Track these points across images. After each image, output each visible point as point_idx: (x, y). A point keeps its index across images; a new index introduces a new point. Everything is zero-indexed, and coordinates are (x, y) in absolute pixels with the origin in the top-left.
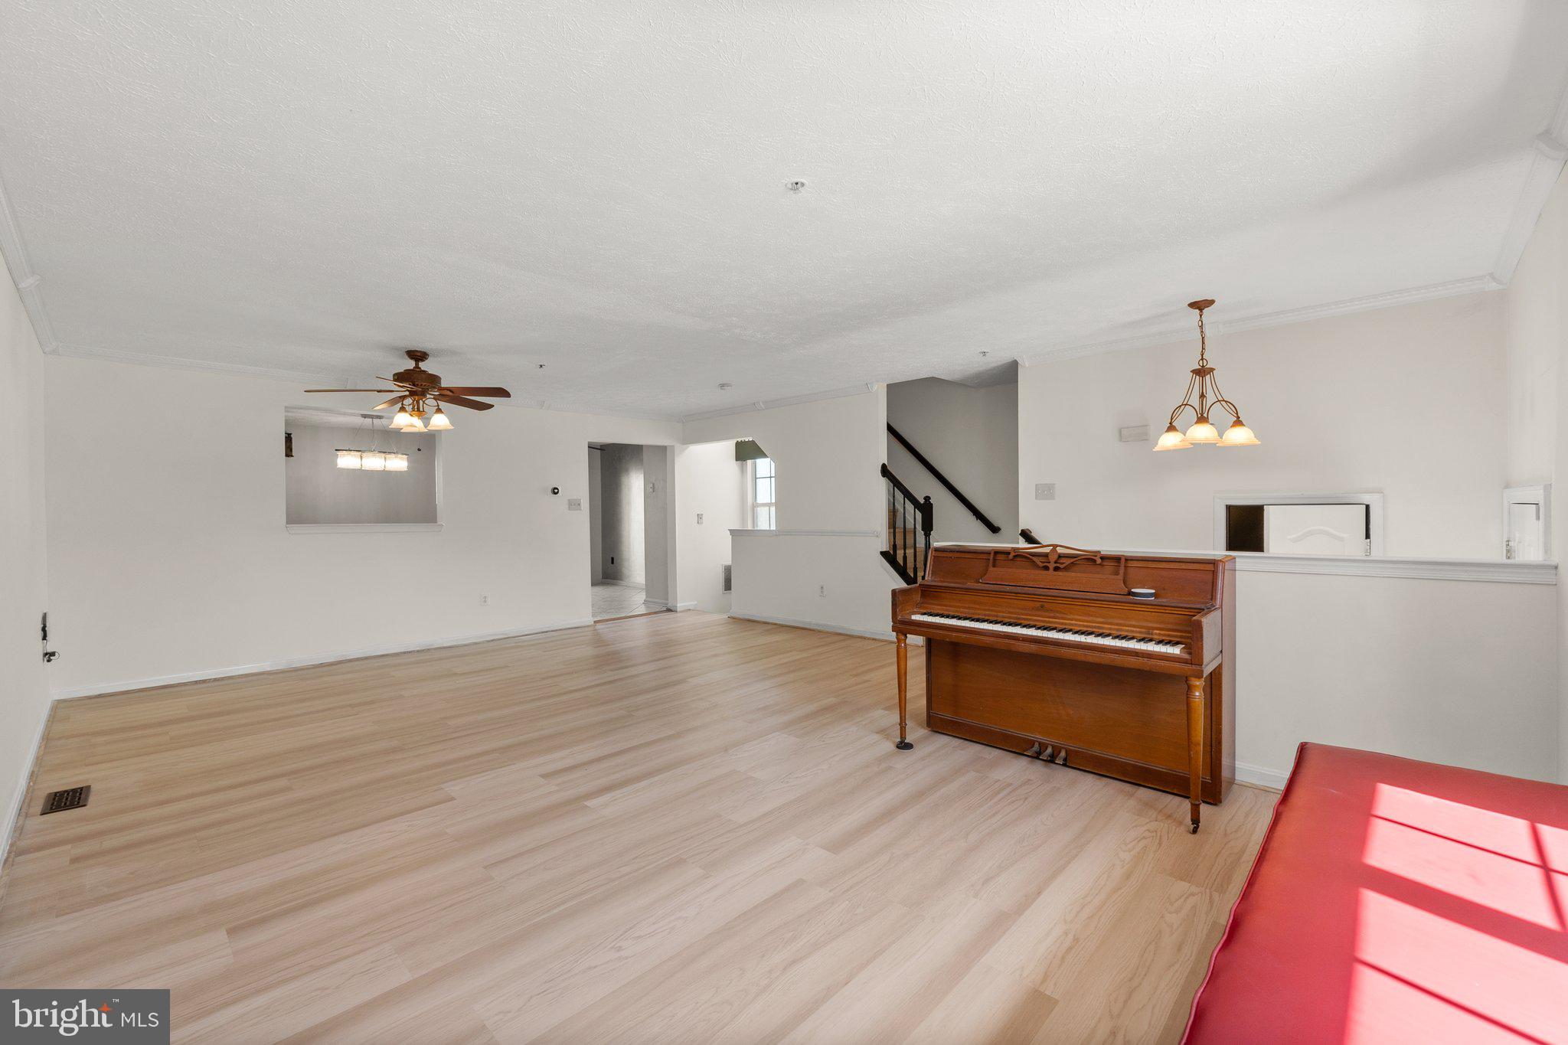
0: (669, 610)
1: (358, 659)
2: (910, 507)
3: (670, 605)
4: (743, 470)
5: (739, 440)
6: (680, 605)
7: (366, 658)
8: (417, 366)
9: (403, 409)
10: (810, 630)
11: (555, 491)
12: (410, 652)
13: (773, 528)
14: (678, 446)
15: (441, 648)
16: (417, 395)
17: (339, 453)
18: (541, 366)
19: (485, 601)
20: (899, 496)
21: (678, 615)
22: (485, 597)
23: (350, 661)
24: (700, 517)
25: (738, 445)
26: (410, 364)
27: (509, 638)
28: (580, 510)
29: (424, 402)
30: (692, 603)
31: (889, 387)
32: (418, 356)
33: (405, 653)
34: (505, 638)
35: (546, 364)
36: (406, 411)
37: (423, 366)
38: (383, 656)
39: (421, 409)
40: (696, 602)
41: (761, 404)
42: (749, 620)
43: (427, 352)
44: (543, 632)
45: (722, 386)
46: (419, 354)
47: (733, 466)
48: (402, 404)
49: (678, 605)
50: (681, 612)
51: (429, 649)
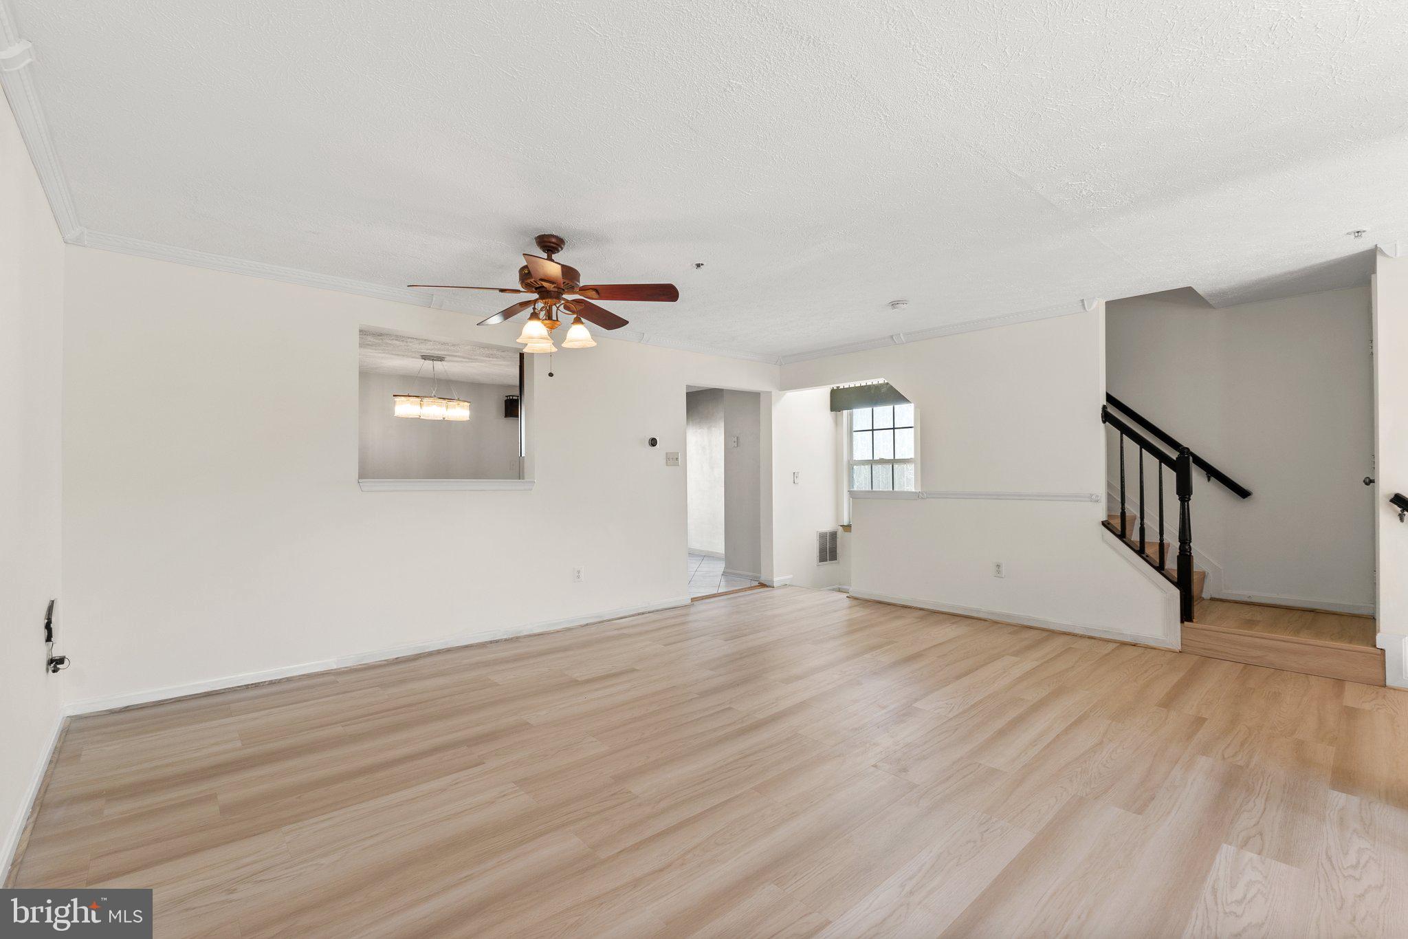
1: (439, 652)
2: (1151, 461)
3: (763, 579)
4: (837, 423)
5: (835, 386)
6: (777, 579)
9: (534, 316)
10: (980, 619)
11: (653, 443)
12: (497, 641)
14: (775, 393)
15: (530, 636)
16: (551, 297)
17: (397, 399)
18: (698, 265)
19: (578, 577)
20: (1131, 447)
21: (776, 593)
22: (579, 572)
23: (430, 654)
24: (796, 475)
25: (834, 393)
27: (602, 622)
28: (678, 465)
29: (558, 308)
30: (791, 576)
31: (1109, 305)
32: (550, 244)
33: (491, 642)
34: (600, 622)
35: (705, 263)
36: (539, 319)
38: (466, 647)
39: (554, 318)
41: (902, 337)
43: (566, 239)
44: (639, 614)
45: (894, 304)
46: (554, 240)
47: (826, 415)
48: (534, 309)
49: (775, 579)
50: (779, 587)
51: (517, 638)
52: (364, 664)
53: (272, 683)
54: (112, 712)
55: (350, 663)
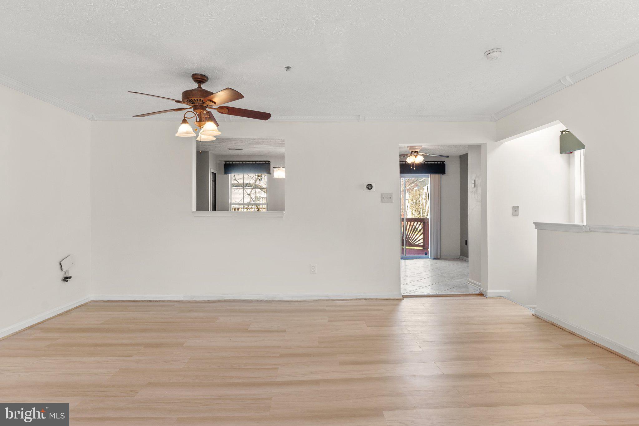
0: (481, 295)
1: (229, 301)
6: (491, 291)
7: (234, 301)
8: (200, 87)
11: (370, 187)
12: (261, 301)
13: (585, 224)
14: (489, 144)
15: (280, 301)
18: (287, 68)
19: (313, 271)
22: (313, 267)
23: (225, 301)
24: (515, 210)
25: (564, 134)
26: (195, 86)
28: (392, 202)
30: (505, 291)
32: (200, 79)
37: (204, 87)
38: (244, 301)
40: (509, 291)
41: (568, 78)
42: (554, 325)
44: (357, 299)
46: (199, 77)
47: (555, 157)
49: (489, 291)
50: (492, 298)
51: (273, 301)
52: (194, 300)
53: (156, 301)
54: (104, 301)
55: (188, 299)
